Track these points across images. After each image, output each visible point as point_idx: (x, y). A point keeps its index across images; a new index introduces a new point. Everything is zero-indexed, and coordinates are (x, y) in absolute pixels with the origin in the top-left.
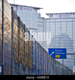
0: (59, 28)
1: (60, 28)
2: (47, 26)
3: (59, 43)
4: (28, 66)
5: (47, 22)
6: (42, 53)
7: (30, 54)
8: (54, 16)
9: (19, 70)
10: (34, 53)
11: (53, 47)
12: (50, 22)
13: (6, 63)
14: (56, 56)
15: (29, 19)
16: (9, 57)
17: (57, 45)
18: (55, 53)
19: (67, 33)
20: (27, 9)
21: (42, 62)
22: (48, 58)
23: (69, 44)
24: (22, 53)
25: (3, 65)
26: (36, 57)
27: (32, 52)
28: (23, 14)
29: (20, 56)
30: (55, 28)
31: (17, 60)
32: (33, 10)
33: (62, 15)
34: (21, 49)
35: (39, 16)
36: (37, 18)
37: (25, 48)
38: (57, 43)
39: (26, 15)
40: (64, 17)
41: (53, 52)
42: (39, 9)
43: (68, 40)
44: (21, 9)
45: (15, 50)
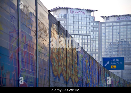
0: (117, 33)
1: (119, 33)
2: (102, 31)
3: (118, 51)
4: (71, 79)
5: (103, 27)
6: (91, 64)
7: (75, 64)
8: (111, 19)
9: (60, 84)
10: (80, 63)
11: (110, 56)
12: (106, 26)
13: (41, 76)
14: (112, 67)
15: (81, 23)
16: (45, 68)
17: (114, 53)
18: (110, 63)
19: (126, 39)
20: (79, 12)
21: (91, 73)
22: (99, 70)
23: (128, 53)
24: (63, 63)
25: (37, 78)
26: (83, 68)
27: (77, 62)
28: (74, 19)
29: (60, 67)
30: (112, 33)
31: (57, 71)
32: (86, 13)
33: (120, 18)
34: (62, 59)
35: (93, 20)
36: (90, 22)
37: (67, 57)
38: (115, 51)
39: (78, 19)
40: (122, 20)
41: (108, 62)
42: (93, 11)
43: (128, 48)
44: (72, 13)
45: (54, 60)
